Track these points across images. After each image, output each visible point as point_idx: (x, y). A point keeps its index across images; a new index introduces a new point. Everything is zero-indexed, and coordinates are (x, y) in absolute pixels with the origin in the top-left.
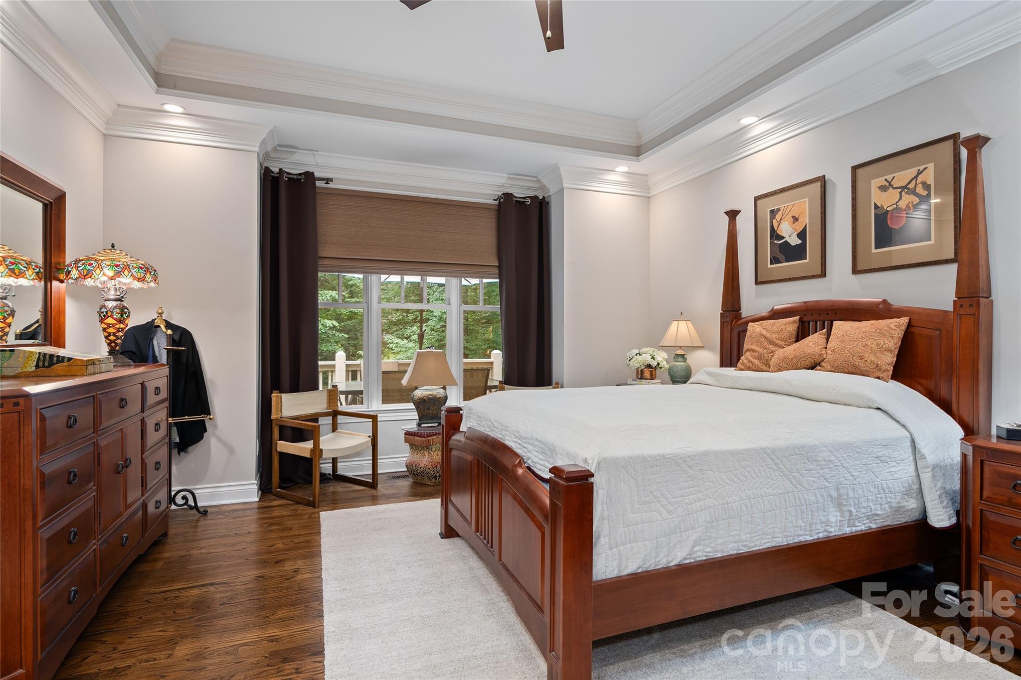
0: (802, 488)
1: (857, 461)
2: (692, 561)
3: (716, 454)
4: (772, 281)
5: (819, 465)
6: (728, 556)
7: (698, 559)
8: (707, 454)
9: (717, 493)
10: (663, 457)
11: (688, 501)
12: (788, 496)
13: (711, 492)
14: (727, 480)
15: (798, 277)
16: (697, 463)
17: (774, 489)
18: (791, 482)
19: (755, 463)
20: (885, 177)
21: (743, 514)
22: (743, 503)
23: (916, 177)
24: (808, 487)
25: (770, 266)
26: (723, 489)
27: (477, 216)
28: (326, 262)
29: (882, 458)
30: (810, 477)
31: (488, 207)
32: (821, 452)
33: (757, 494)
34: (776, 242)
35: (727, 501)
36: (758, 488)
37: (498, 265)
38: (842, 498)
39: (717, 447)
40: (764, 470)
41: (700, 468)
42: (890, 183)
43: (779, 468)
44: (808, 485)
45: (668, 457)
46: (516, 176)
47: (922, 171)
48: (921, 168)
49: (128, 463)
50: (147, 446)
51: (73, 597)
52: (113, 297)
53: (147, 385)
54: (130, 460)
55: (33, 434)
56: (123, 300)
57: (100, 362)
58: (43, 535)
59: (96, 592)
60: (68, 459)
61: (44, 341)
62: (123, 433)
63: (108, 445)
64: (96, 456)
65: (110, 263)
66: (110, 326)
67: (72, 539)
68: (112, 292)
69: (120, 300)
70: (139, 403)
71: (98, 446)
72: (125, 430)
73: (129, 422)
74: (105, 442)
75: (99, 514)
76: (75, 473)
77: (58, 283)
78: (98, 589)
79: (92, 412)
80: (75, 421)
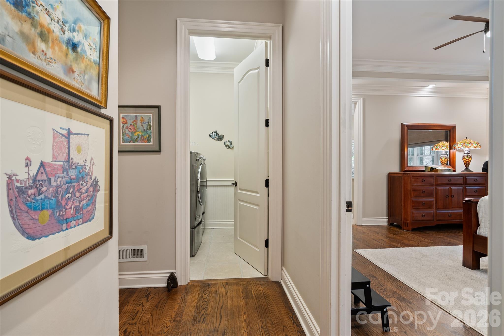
49: (452, 196)
50: (467, 195)
51: (423, 216)
52: (466, 153)
53: (467, 177)
54: (453, 196)
55: (410, 181)
56: (469, 153)
57: (445, 170)
58: (413, 200)
59: (434, 220)
60: (423, 188)
61: (449, 165)
62: (450, 188)
63: (441, 189)
64: (435, 190)
65: (467, 143)
66: (464, 161)
67: (423, 204)
68: (466, 151)
69: (468, 153)
70: (461, 182)
71: (436, 188)
72: (451, 187)
73: (454, 186)
74: (439, 188)
75: (436, 204)
76: (424, 191)
77: (453, 150)
78: (435, 220)
79: (433, 180)
80: (425, 181)
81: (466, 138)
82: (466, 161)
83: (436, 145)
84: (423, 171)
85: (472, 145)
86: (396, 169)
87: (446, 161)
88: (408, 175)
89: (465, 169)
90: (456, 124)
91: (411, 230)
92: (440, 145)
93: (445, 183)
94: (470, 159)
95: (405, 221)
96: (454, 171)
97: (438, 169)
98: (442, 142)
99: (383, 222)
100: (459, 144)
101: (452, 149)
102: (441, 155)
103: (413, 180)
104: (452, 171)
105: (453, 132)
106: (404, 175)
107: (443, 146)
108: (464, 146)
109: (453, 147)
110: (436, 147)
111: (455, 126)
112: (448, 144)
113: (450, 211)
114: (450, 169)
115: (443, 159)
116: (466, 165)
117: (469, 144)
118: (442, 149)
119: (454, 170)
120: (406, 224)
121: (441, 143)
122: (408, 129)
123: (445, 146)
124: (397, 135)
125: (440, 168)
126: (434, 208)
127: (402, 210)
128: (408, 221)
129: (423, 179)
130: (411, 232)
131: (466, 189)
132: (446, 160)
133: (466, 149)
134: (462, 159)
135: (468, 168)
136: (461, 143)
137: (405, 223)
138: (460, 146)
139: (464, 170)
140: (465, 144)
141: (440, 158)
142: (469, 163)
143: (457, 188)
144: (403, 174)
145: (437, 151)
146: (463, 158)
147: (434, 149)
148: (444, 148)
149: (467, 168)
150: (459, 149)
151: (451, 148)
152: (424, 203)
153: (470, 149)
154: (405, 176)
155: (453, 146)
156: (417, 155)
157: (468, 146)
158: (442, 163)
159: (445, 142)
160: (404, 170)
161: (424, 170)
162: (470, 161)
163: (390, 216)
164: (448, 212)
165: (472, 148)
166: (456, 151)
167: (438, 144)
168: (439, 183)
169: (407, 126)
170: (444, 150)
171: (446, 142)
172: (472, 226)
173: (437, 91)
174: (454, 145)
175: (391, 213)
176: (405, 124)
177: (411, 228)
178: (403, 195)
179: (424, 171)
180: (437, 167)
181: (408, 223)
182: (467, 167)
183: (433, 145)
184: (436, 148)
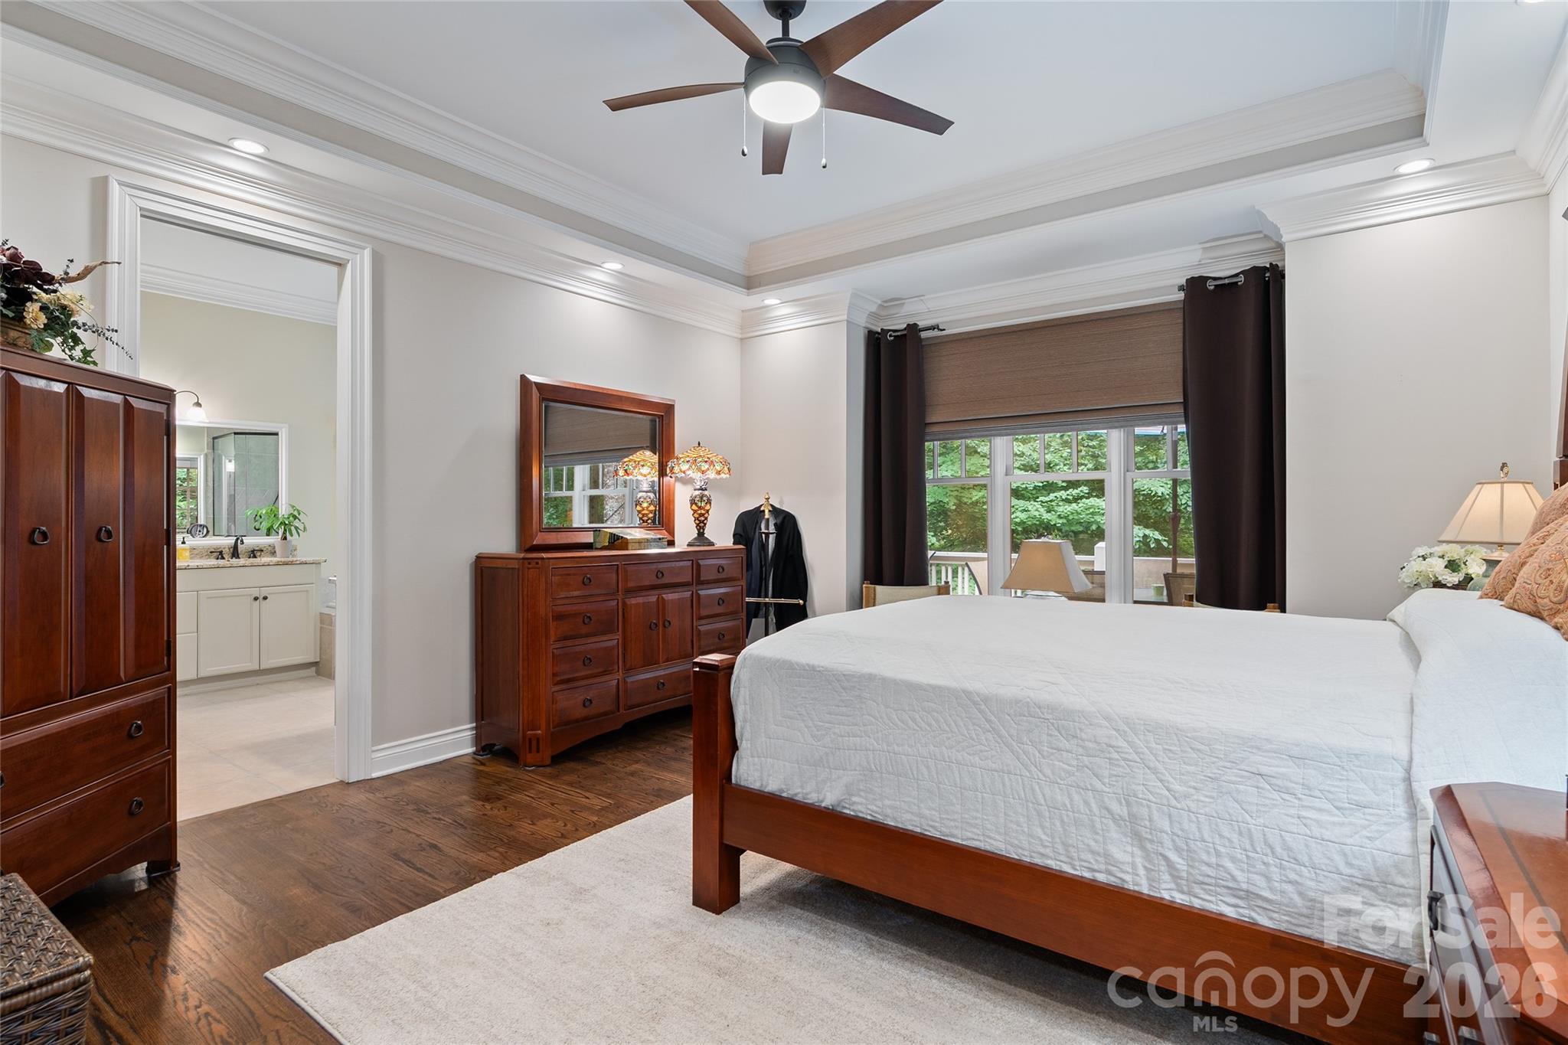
0: (1039, 774)
1: (1191, 765)
2: (852, 813)
3: (884, 681)
5: (1083, 747)
6: (902, 828)
7: (861, 815)
8: (871, 678)
9: (880, 733)
10: (813, 668)
11: (837, 731)
12: (1010, 780)
13: (872, 730)
14: (897, 720)
16: (854, 687)
17: (983, 758)
18: (1018, 759)
19: (949, 710)
21: (921, 778)
22: (923, 761)
24: (1051, 777)
26: (890, 731)
27: (1150, 327)
28: (935, 429)
29: (1273, 781)
30: (1059, 761)
31: (1166, 308)
32: (1091, 725)
33: (949, 757)
35: (894, 750)
36: (951, 748)
37: (1182, 401)
38: (1139, 822)
39: (888, 672)
40: (964, 725)
41: (857, 693)
43: (994, 729)
44: (1053, 774)
45: (818, 669)
46: (1214, 243)
49: (667, 624)
50: (701, 615)
51: (587, 703)
52: (699, 490)
53: (702, 562)
54: (669, 622)
55: (546, 583)
56: (706, 490)
57: (648, 540)
58: (555, 651)
59: (619, 711)
60: (584, 606)
61: (659, 524)
62: (660, 598)
63: (637, 605)
64: (620, 610)
65: (700, 460)
66: (695, 511)
67: (587, 662)
68: (698, 483)
69: (702, 489)
70: (686, 577)
71: (624, 604)
72: (664, 596)
73: (672, 590)
74: (633, 601)
75: (624, 655)
76: (589, 617)
77: (669, 478)
78: (621, 711)
79: (614, 576)
80: (590, 581)
81: (699, 444)
82: (699, 512)
83: (626, 460)
84: (589, 546)
85: (712, 467)
86: (502, 541)
87: (651, 512)
88: (537, 563)
89: (696, 535)
90: (674, 401)
91: (548, 761)
92: (635, 462)
93: (647, 583)
94: (708, 507)
95: (529, 732)
96: (671, 543)
97: (628, 537)
98: (641, 452)
99: (457, 744)
100: (682, 460)
101: (667, 475)
102: (640, 492)
103: (555, 579)
104: (666, 543)
105: (668, 424)
106: (527, 565)
107: (643, 466)
108: (693, 467)
109: (668, 470)
110: (626, 468)
111: (673, 405)
112: (655, 458)
113: (662, 673)
114: (661, 537)
115: (645, 505)
116: (698, 525)
117: (706, 462)
118: (642, 474)
119: (672, 539)
120: (534, 743)
121: (638, 456)
122: (543, 399)
123: (649, 464)
124: (506, 417)
125: (637, 534)
126: (618, 671)
127: (521, 695)
128: (539, 729)
129: (586, 576)
130: (548, 770)
131: (698, 596)
132: (652, 508)
133: (697, 476)
134: (689, 505)
135: (703, 533)
136: (688, 459)
137: (530, 740)
138: (685, 467)
139: (695, 539)
140: (695, 460)
141: (638, 503)
142: (706, 519)
143: (677, 597)
144: (524, 559)
145: (630, 480)
146: (692, 504)
147: (621, 472)
148: (645, 470)
149: (701, 534)
150: (683, 475)
151: (662, 473)
152: (590, 659)
153: (707, 477)
154: (530, 566)
155: (667, 466)
156: (581, 488)
157: (703, 469)
158: (641, 519)
159: (648, 453)
160: (530, 545)
161: (592, 541)
162: (708, 511)
163: (482, 720)
164: (656, 677)
165: (711, 475)
166: (675, 481)
167: (631, 457)
168: (631, 584)
169: (540, 386)
170: (645, 476)
171: (652, 454)
172: (717, 755)
173: (627, 287)
174: (670, 464)
175: (484, 708)
176: (533, 378)
177: (547, 754)
178: (523, 638)
179: (592, 543)
180: (628, 530)
181: (538, 739)
182: (702, 531)
183: (618, 461)
184: (626, 471)
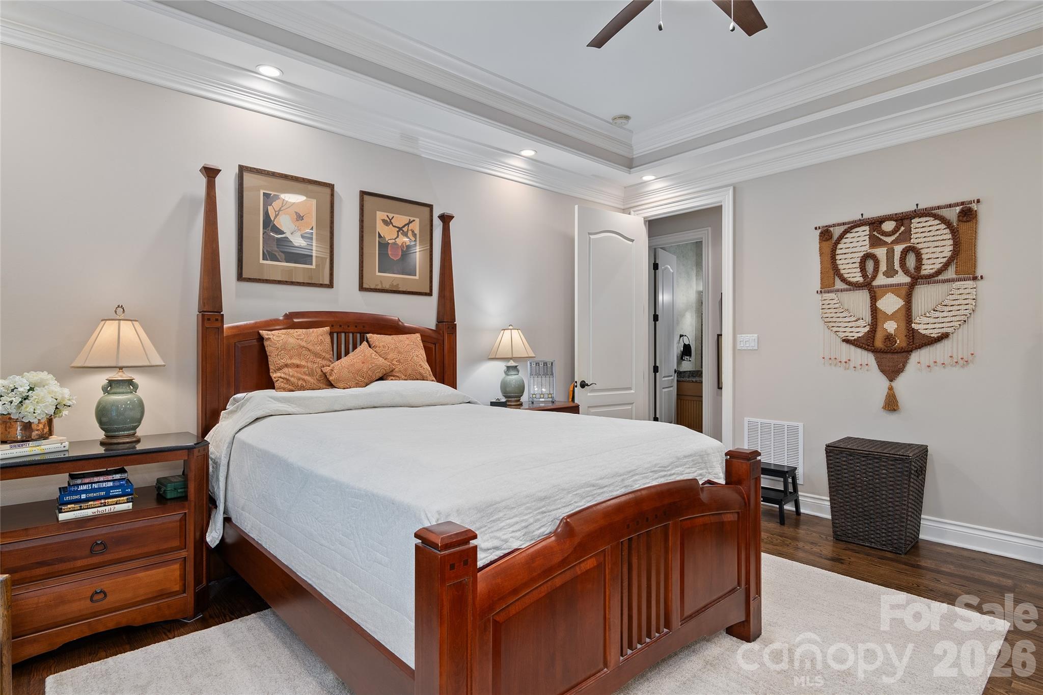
4: (250, 279)
15: (304, 283)
20: (388, 214)
23: (408, 224)
25: (262, 261)
34: (271, 234)
42: (390, 220)
47: (412, 222)
48: (412, 219)
